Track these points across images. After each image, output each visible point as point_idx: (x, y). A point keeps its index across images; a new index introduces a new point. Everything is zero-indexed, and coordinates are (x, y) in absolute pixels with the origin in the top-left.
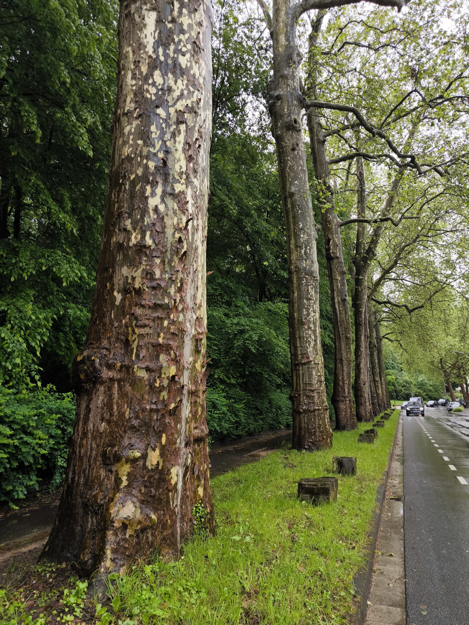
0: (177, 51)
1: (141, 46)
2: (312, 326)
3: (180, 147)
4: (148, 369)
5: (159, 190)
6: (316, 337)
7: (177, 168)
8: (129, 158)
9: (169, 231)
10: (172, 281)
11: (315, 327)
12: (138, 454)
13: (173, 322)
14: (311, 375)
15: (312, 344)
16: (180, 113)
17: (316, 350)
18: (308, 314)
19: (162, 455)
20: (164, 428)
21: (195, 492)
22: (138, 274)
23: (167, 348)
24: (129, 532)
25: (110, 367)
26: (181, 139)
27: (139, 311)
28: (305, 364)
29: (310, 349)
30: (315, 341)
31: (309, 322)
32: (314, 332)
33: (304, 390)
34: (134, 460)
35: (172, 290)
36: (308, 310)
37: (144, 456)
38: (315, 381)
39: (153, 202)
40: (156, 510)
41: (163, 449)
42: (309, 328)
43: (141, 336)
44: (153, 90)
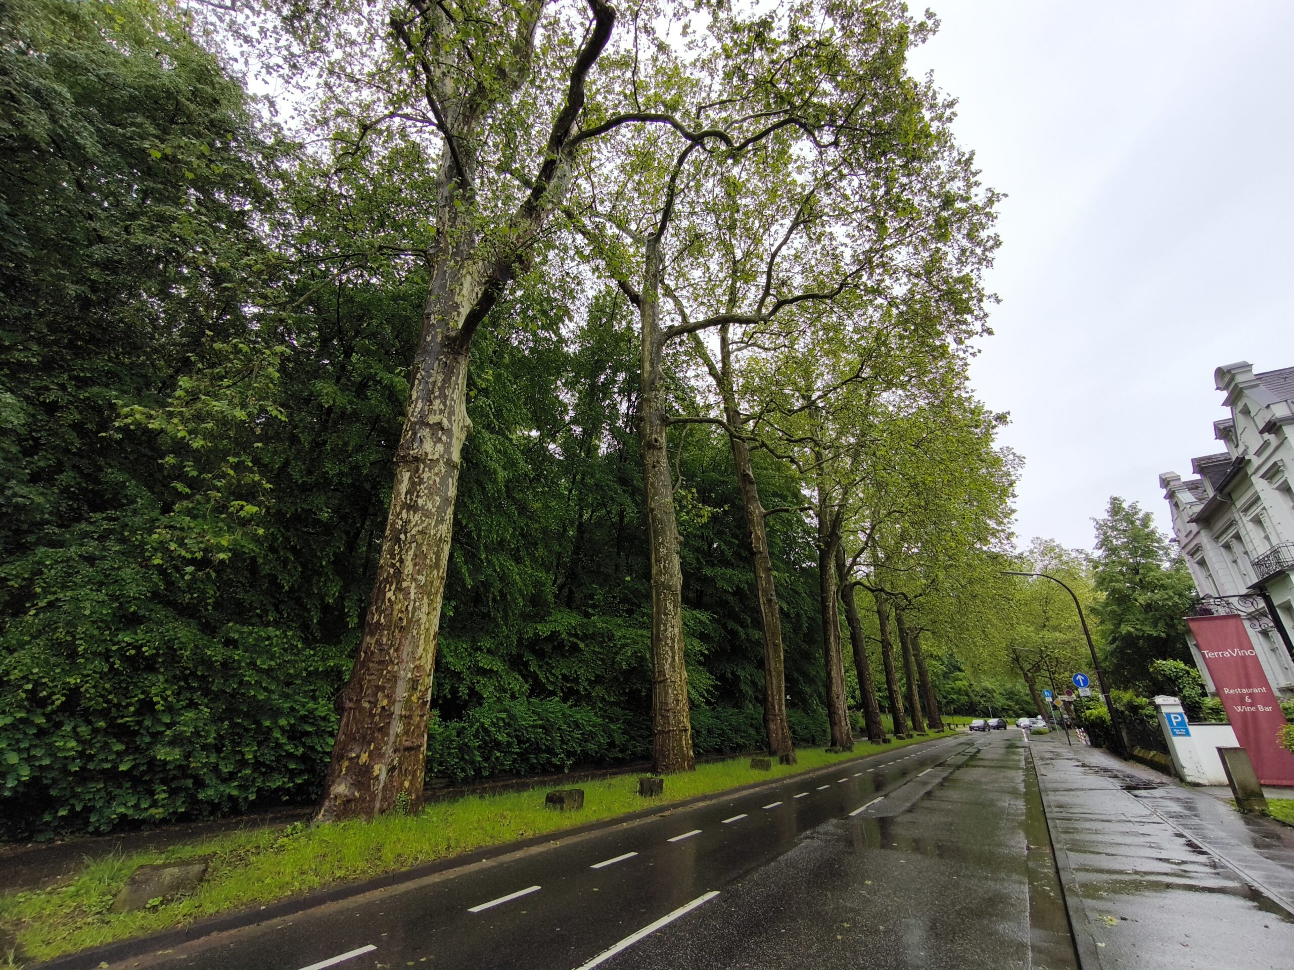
0: (418, 496)
1: (399, 494)
2: (669, 642)
3: (409, 558)
4: (369, 702)
5: (393, 588)
6: (674, 653)
7: (406, 572)
8: (382, 567)
9: (395, 613)
10: (392, 645)
11: (673, 642)
12: (354, 755)
13: (389, 672)
14: (667, 693)
15: (669, 660)
16: (413, 536)
17: (674, 667)
18: (666, 630)
19: (369, 756)
20: (373, 740)
21: (402, 784)
22: (373, 641)
23: (382, 689)
24: (338, 801)
25: (351, 700)
26: (411, 553)
27: (371, 665)
28: (661, 682)
29: (667, 666)
30: (673, 657)
31: (667, 638)
32: (672, 648)
33: (661, 709)
34: (351, 759)
35: (392, 651)
36: (665, 625)
37: (358, 757)
38: (670, 700)
39: (389, 595)
40: (359, 791)
41: (371, 753)
42: (667, 644)
43: (369, 681)
44: (400, 523)
